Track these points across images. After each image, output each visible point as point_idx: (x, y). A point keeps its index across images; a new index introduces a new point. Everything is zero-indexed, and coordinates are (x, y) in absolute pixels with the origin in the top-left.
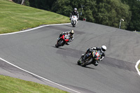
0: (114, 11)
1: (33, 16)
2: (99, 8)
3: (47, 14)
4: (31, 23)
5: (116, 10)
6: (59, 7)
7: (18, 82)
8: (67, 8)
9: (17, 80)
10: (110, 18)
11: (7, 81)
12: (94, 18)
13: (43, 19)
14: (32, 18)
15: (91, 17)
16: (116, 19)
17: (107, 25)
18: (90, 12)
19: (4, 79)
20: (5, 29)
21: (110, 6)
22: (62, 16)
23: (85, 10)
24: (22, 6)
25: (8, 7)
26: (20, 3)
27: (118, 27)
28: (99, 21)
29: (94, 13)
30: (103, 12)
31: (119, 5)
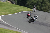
0: (47, 7)
1: (18, 8)
2: (42, 5)
3: (23, 8)
4: (18, 11)
5: (48, 6)
6: (27, 5)
7: (13, 32)
8: (30, 6)
9: (13, 31)
10: (46, 9)
11: (9, 31)
12: (40, 9)
13: (22, 9)
14: (18, 9)
15: (39, 9)
16: (48, 9)
17: (45, 11)
18: (39, 7)
19: (8, 31)
20: (8, 13)
21: (46, 5)
22: (29, 8)
23: (37, 6)
24: (14, 5)
25: (9, 5)
26: (14, 4)
27: (49, 12)
28: (42, 10)
29: (40, 7)
30: (43, 7)
31: (49, 5)
